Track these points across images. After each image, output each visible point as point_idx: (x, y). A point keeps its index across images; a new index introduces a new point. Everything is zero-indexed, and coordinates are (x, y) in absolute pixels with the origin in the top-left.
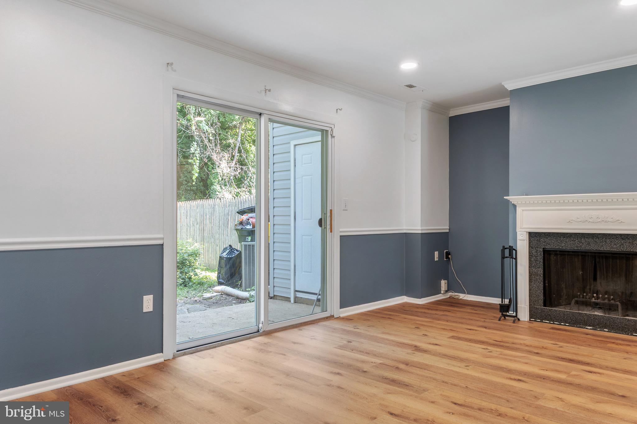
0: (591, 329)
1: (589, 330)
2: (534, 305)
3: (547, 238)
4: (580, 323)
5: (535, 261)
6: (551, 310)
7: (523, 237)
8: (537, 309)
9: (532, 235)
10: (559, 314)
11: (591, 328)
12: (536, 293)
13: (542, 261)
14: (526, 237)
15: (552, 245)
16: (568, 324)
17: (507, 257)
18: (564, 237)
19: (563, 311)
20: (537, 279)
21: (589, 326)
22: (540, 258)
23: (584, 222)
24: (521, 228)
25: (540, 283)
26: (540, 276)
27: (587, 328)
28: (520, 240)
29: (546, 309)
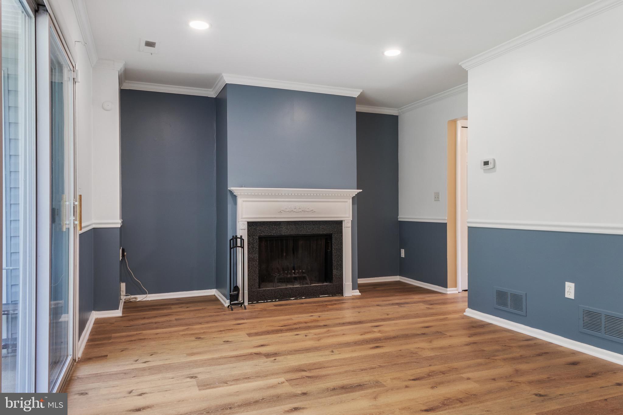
0: (294, 300)
1: (293, 301)
2: (251, 289)
3: (262, 227)
4: (286, 296)
5: (252, 248)
6: (265, 290)
7: (244, 227)
8: (253, 292)
9: (250, 224)
10: (271, 292)
11: (294, 298)
12: (252, 277)
13: (258, 247)
14: (245, 226)
15: (267, 232)
16: (278, 300)
17: (239, 247)
18: (275, 225)
19: (274, 289)
20: (254, 264)
21: (292, 297)
22: (256, 245)
23: (291, 212)
24: (242, 218)
25: (256, 268)
26: (256, 261)
27: (291, 300)
28: (241, 229)
29: (261, 290)
